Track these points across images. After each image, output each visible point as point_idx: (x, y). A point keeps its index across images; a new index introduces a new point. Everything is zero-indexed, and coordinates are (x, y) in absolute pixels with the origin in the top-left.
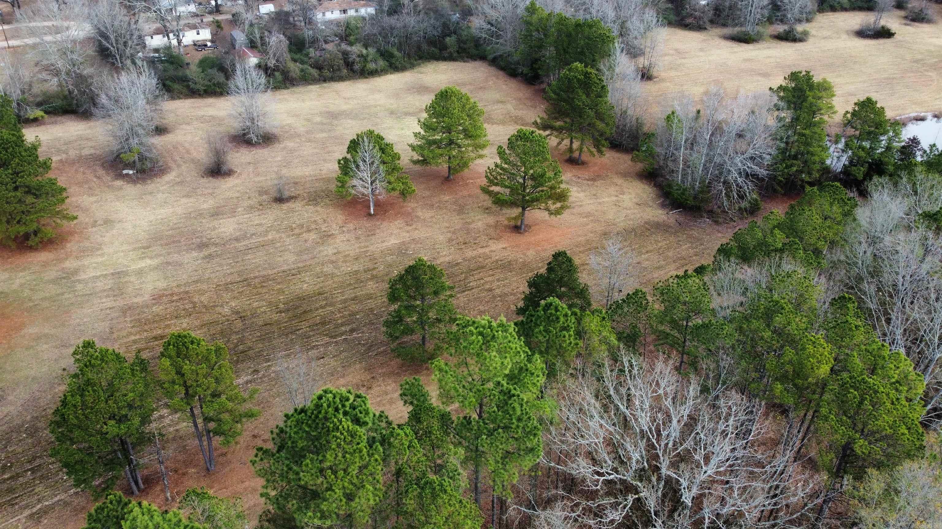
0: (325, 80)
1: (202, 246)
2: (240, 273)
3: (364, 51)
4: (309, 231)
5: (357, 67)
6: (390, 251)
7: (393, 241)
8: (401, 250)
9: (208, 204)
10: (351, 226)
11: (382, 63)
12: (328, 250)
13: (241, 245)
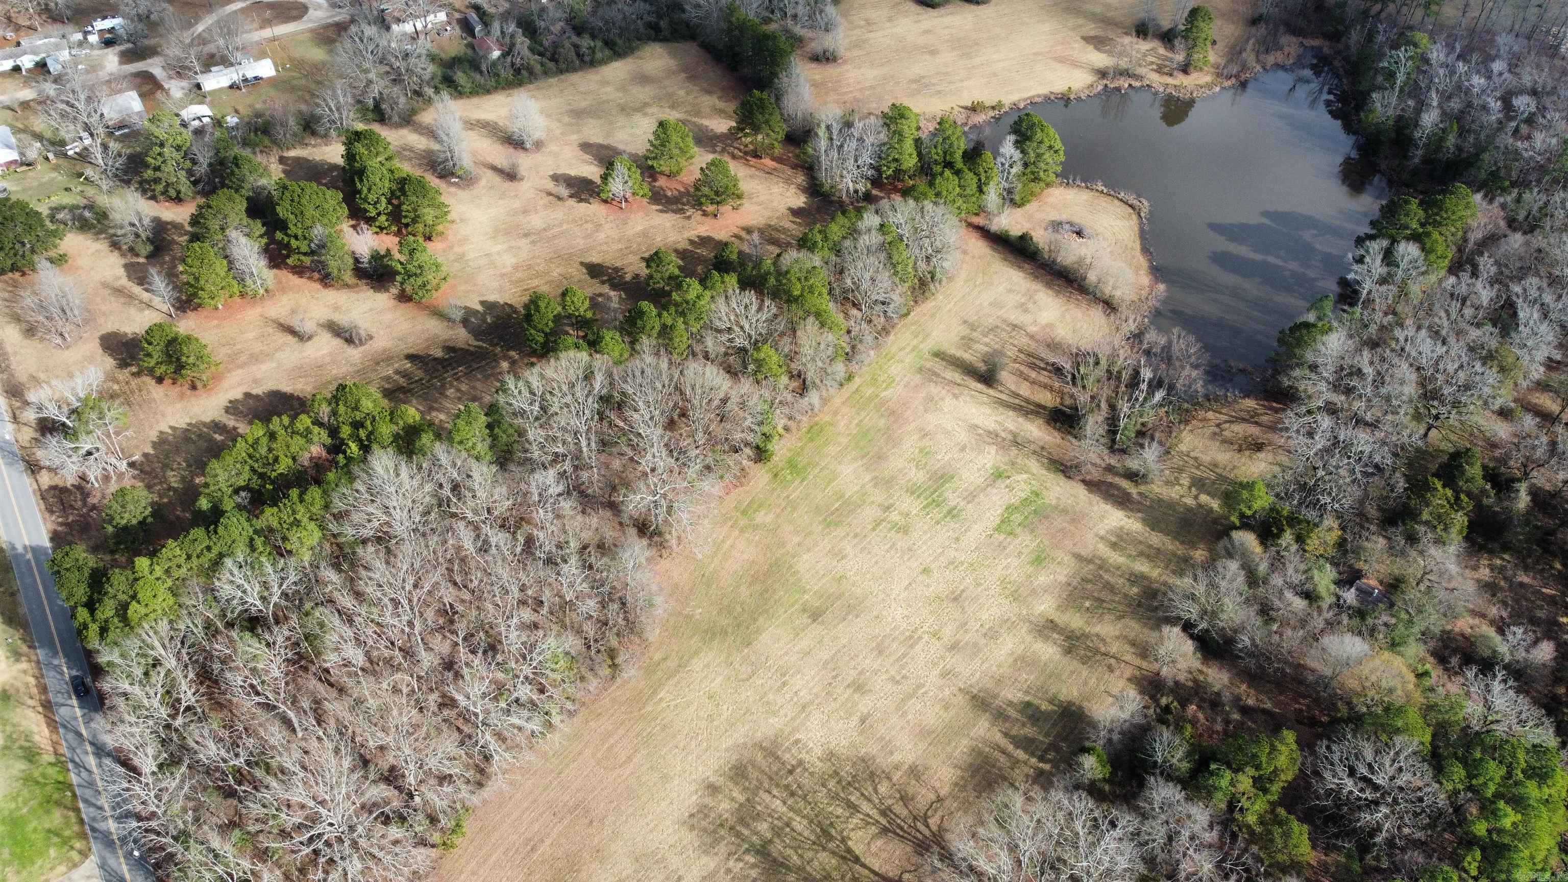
0: (561, 72)
1: (527, 235)
2: (555, 252)
3: (592, 44)
4: (586, 222)
5: (587, 59)
6: (638, 235)
7: (639, 228)
8: (644, 234)
9: (517, 204)
10: (612, 218)
11: (607, 52)
12: (601, 236)
13: (549, 234)
